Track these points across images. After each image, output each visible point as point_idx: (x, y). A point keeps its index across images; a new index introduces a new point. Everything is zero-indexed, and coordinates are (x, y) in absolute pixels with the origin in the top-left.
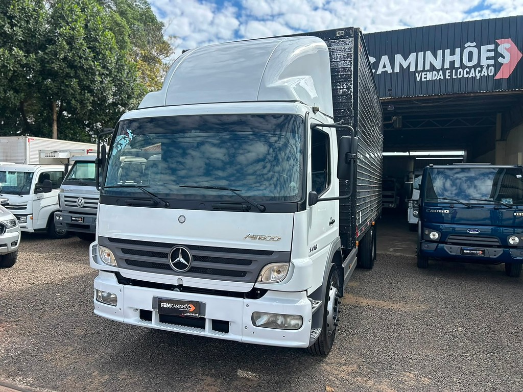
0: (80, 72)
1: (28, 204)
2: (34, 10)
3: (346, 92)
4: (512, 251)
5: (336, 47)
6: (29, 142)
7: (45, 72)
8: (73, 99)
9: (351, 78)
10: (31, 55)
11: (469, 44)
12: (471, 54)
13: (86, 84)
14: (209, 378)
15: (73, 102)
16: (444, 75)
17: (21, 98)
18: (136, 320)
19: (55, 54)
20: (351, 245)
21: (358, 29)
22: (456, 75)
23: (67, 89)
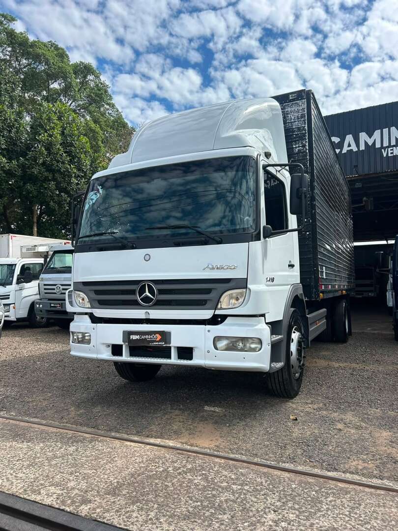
0: (57, 175)
1: (11, 294)
2: (16, 120)
3: (302, 150)
5: (289, 109)
6: (11, 239)
7: (26, 177)
8: (52, 201)
9: (305, 136)
10: (13, 161)
13: (63, 186)
15: (52, 203)
17: (4, 202)
18: (108, 356)
19: (35, 159)
20: (315, 297)
21: (310, 91)
23: (46, 191)
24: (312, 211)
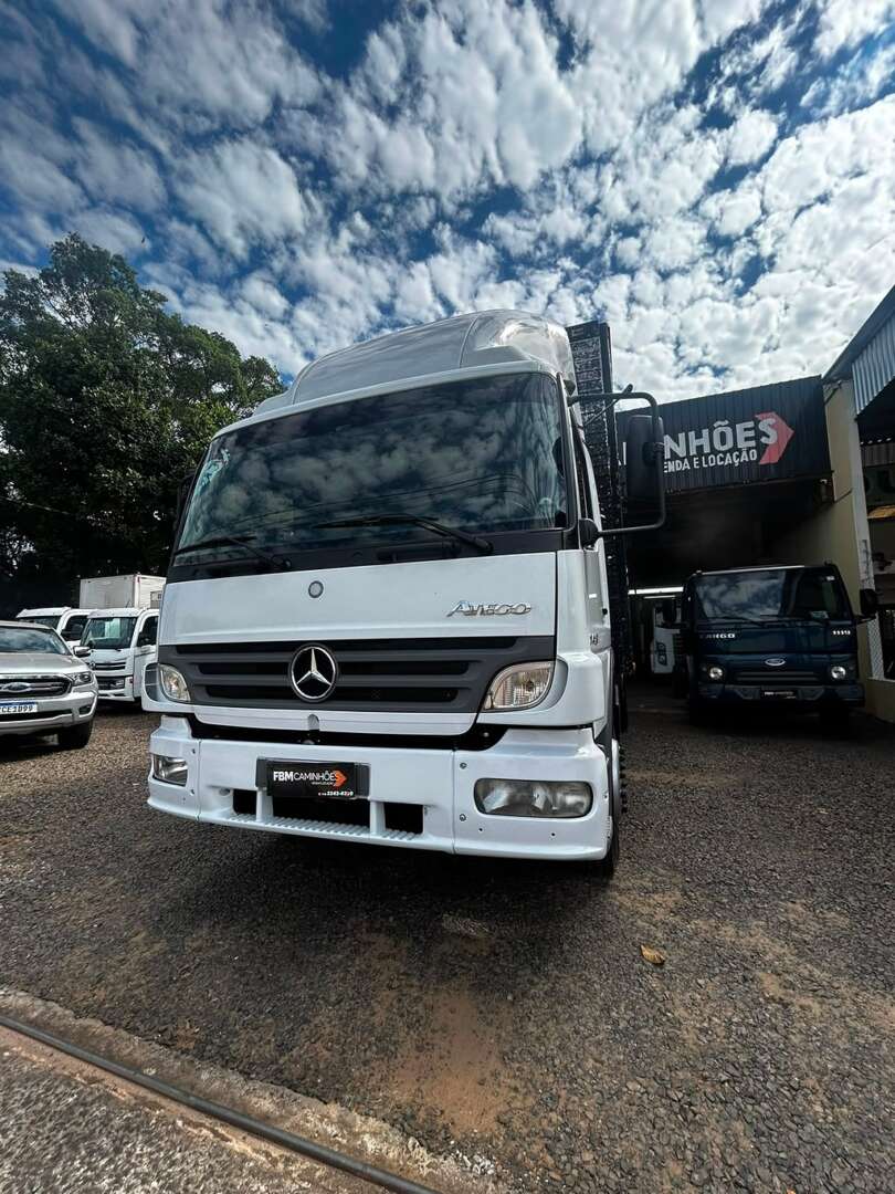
1: (127, 661)
4: (839, 689)
6: (138, 582)
11: (719, 423)
12: (723, 435)
14: (382, 939)
16: (691, 464)
18: (224, 814)
22: (707, 463)
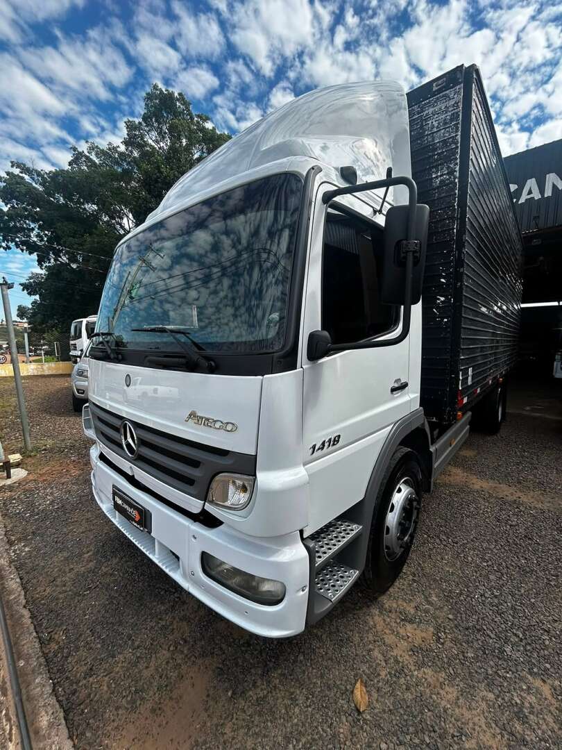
3: (448, 179)
9: (455, 153)
20: (449, 418)
21: (473, 66)
24: (456, 284)
